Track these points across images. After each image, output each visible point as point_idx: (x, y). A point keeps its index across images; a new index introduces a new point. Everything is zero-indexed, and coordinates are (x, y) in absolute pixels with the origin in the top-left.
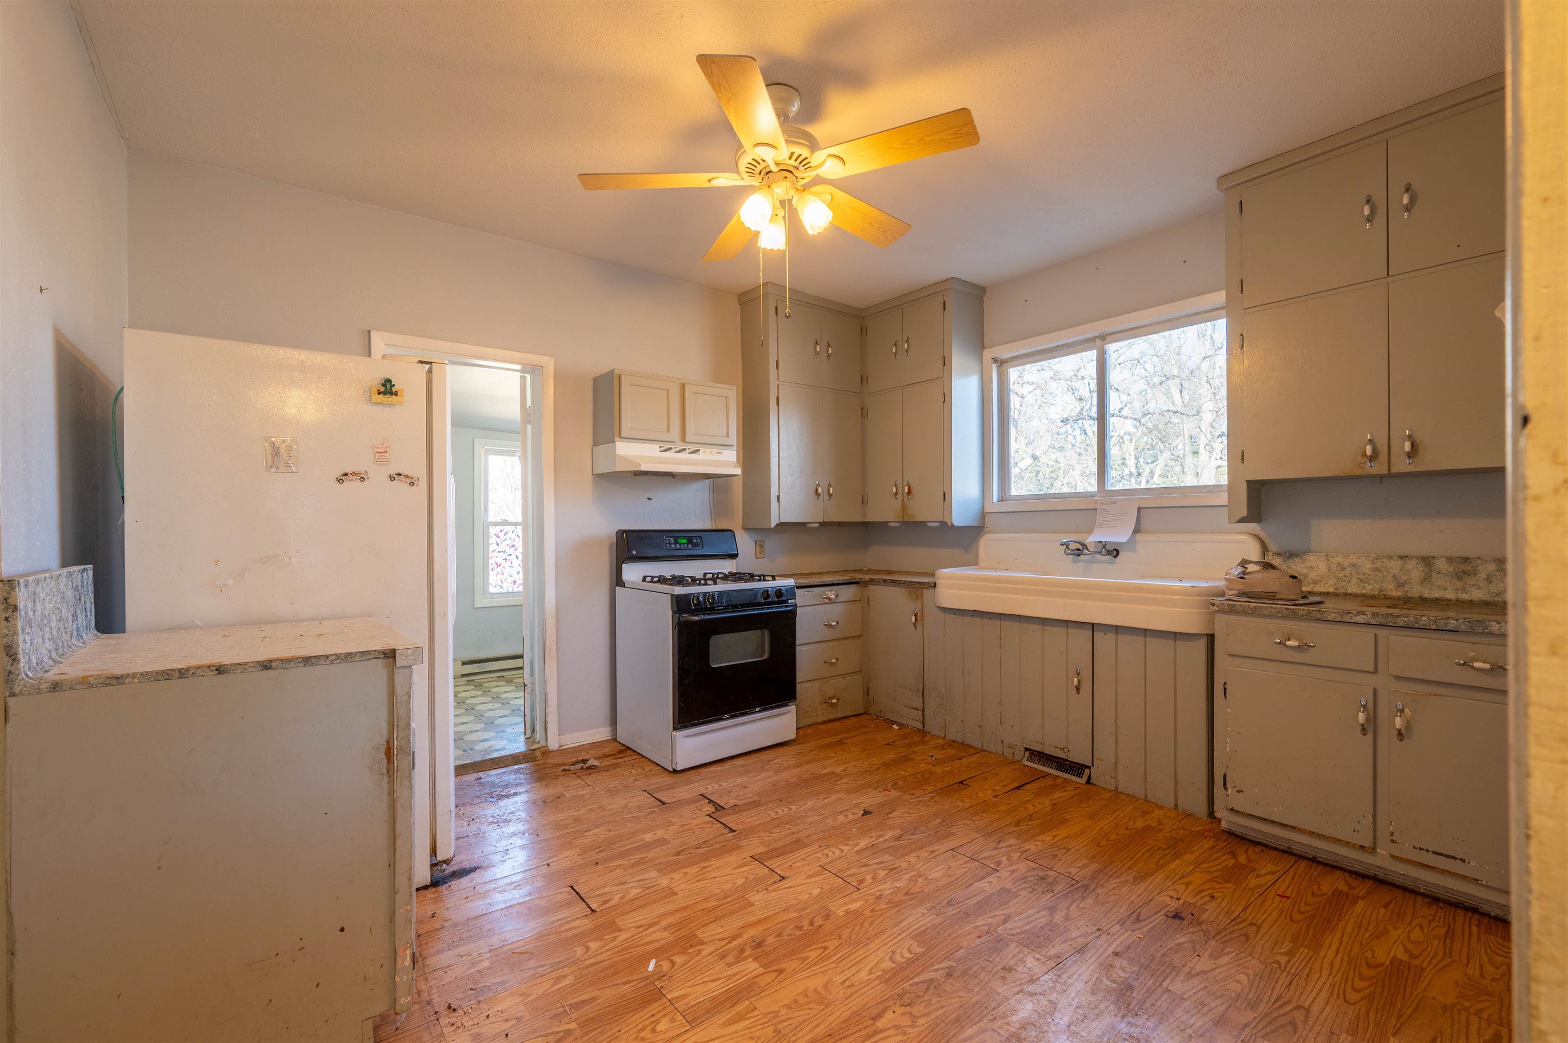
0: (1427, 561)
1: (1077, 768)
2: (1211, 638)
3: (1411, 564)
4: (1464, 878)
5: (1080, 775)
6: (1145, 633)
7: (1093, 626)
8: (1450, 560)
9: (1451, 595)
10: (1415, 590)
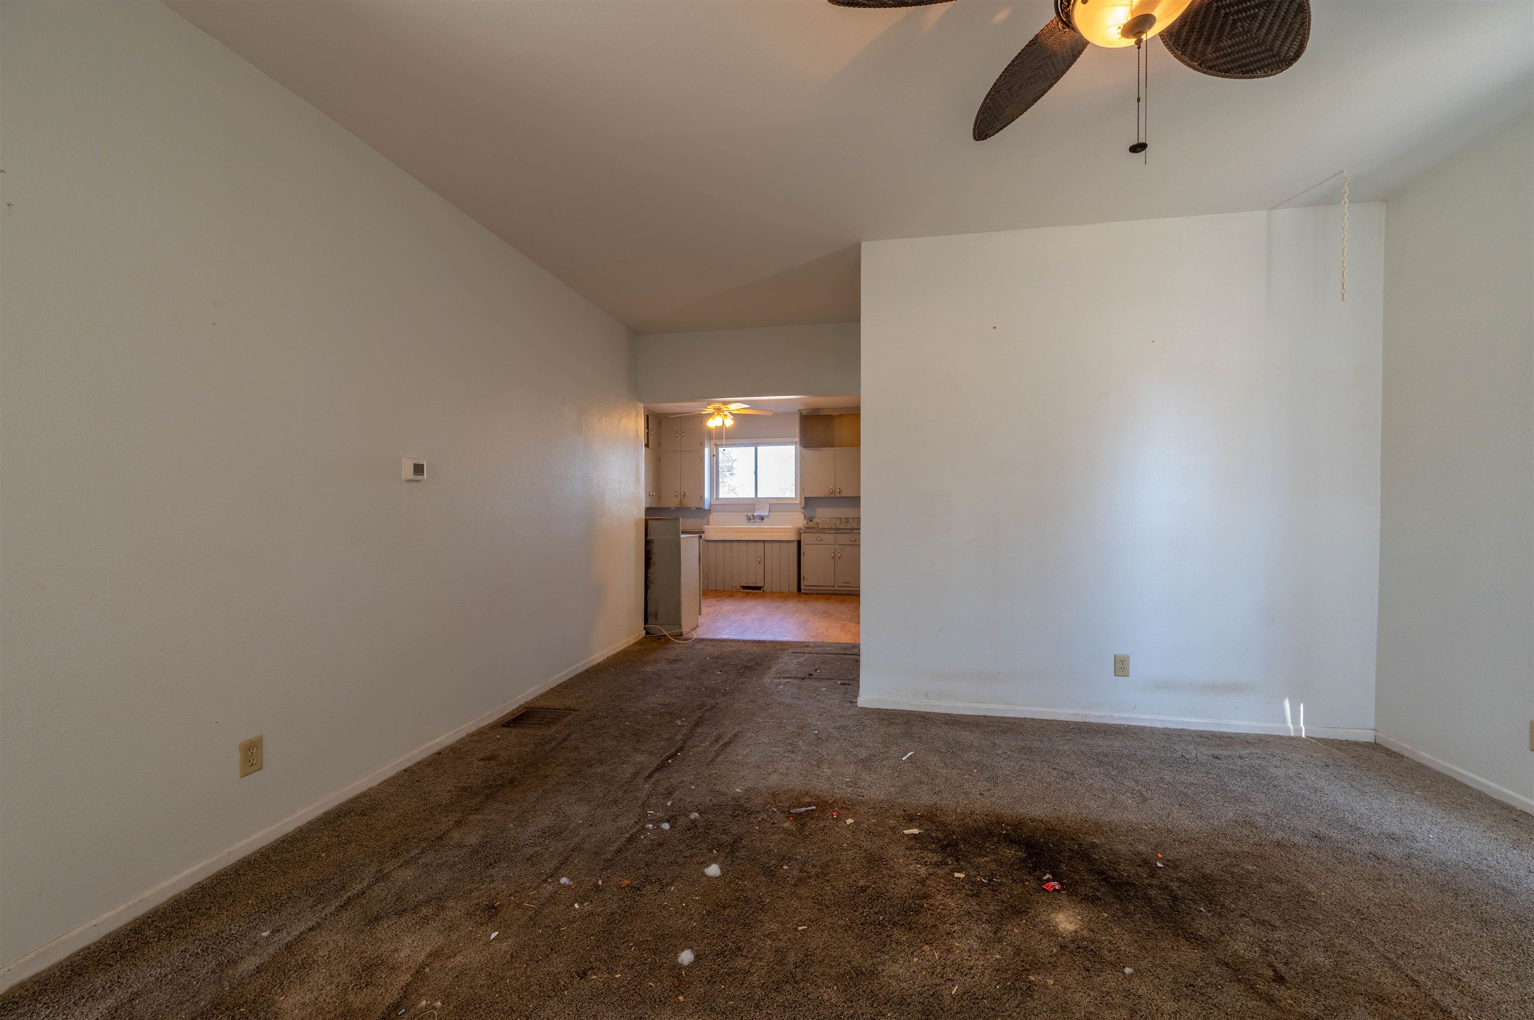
0: (840, 519)
1: (759, 588)
2: (799, 542)
3: (837, 520)
4: (850, 587)
5: (761, 590)
6: (780, 541)
7: (764, 541)
8: (845, 518)
9: (845, 527)
10: (839, 526)
